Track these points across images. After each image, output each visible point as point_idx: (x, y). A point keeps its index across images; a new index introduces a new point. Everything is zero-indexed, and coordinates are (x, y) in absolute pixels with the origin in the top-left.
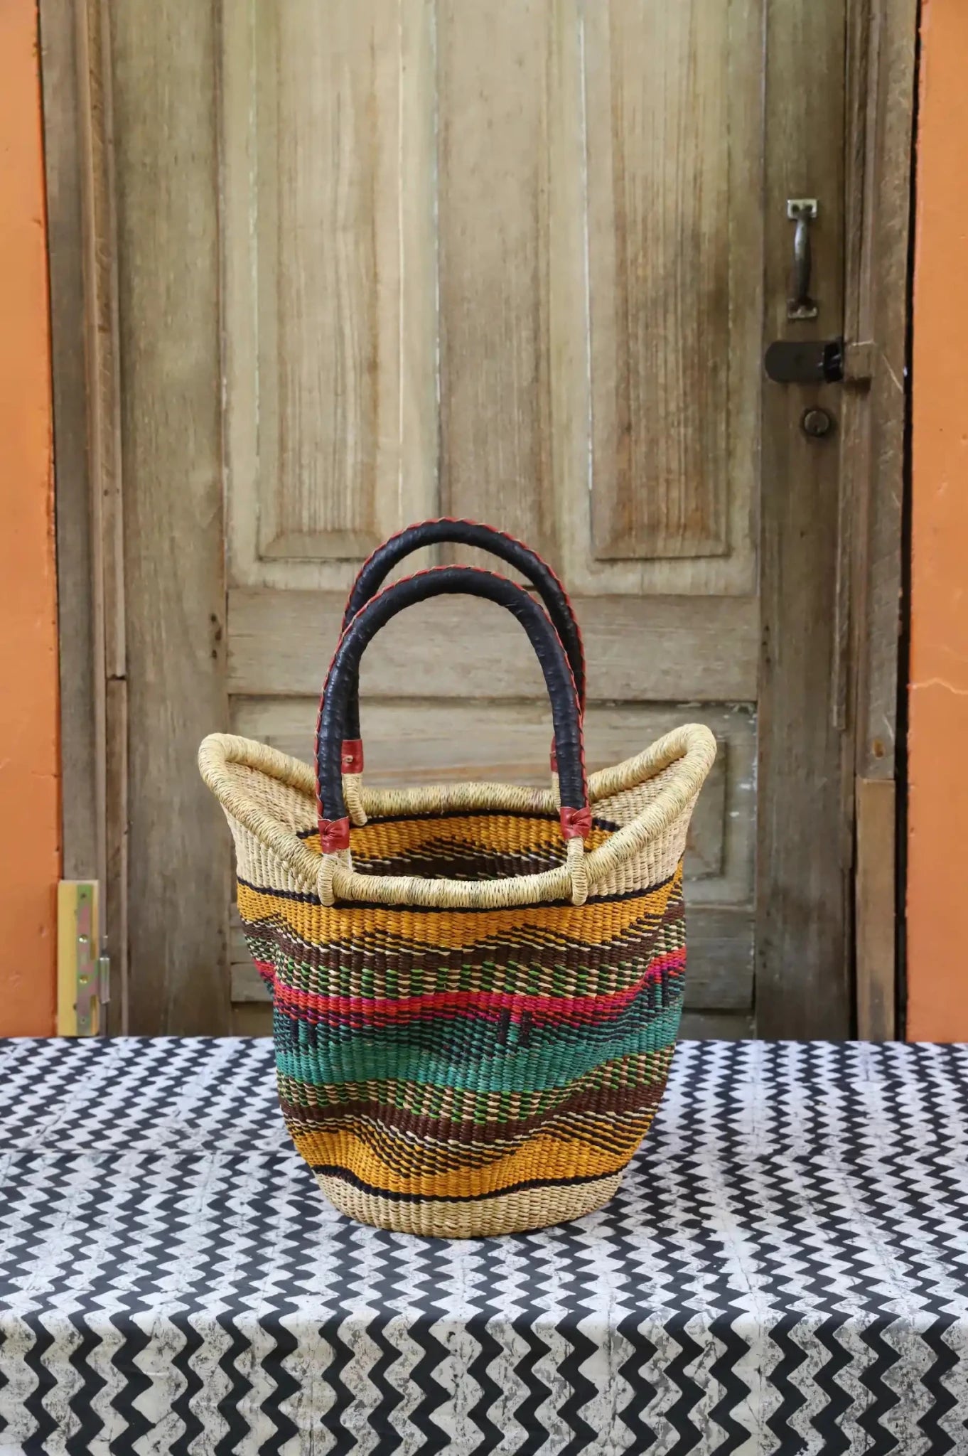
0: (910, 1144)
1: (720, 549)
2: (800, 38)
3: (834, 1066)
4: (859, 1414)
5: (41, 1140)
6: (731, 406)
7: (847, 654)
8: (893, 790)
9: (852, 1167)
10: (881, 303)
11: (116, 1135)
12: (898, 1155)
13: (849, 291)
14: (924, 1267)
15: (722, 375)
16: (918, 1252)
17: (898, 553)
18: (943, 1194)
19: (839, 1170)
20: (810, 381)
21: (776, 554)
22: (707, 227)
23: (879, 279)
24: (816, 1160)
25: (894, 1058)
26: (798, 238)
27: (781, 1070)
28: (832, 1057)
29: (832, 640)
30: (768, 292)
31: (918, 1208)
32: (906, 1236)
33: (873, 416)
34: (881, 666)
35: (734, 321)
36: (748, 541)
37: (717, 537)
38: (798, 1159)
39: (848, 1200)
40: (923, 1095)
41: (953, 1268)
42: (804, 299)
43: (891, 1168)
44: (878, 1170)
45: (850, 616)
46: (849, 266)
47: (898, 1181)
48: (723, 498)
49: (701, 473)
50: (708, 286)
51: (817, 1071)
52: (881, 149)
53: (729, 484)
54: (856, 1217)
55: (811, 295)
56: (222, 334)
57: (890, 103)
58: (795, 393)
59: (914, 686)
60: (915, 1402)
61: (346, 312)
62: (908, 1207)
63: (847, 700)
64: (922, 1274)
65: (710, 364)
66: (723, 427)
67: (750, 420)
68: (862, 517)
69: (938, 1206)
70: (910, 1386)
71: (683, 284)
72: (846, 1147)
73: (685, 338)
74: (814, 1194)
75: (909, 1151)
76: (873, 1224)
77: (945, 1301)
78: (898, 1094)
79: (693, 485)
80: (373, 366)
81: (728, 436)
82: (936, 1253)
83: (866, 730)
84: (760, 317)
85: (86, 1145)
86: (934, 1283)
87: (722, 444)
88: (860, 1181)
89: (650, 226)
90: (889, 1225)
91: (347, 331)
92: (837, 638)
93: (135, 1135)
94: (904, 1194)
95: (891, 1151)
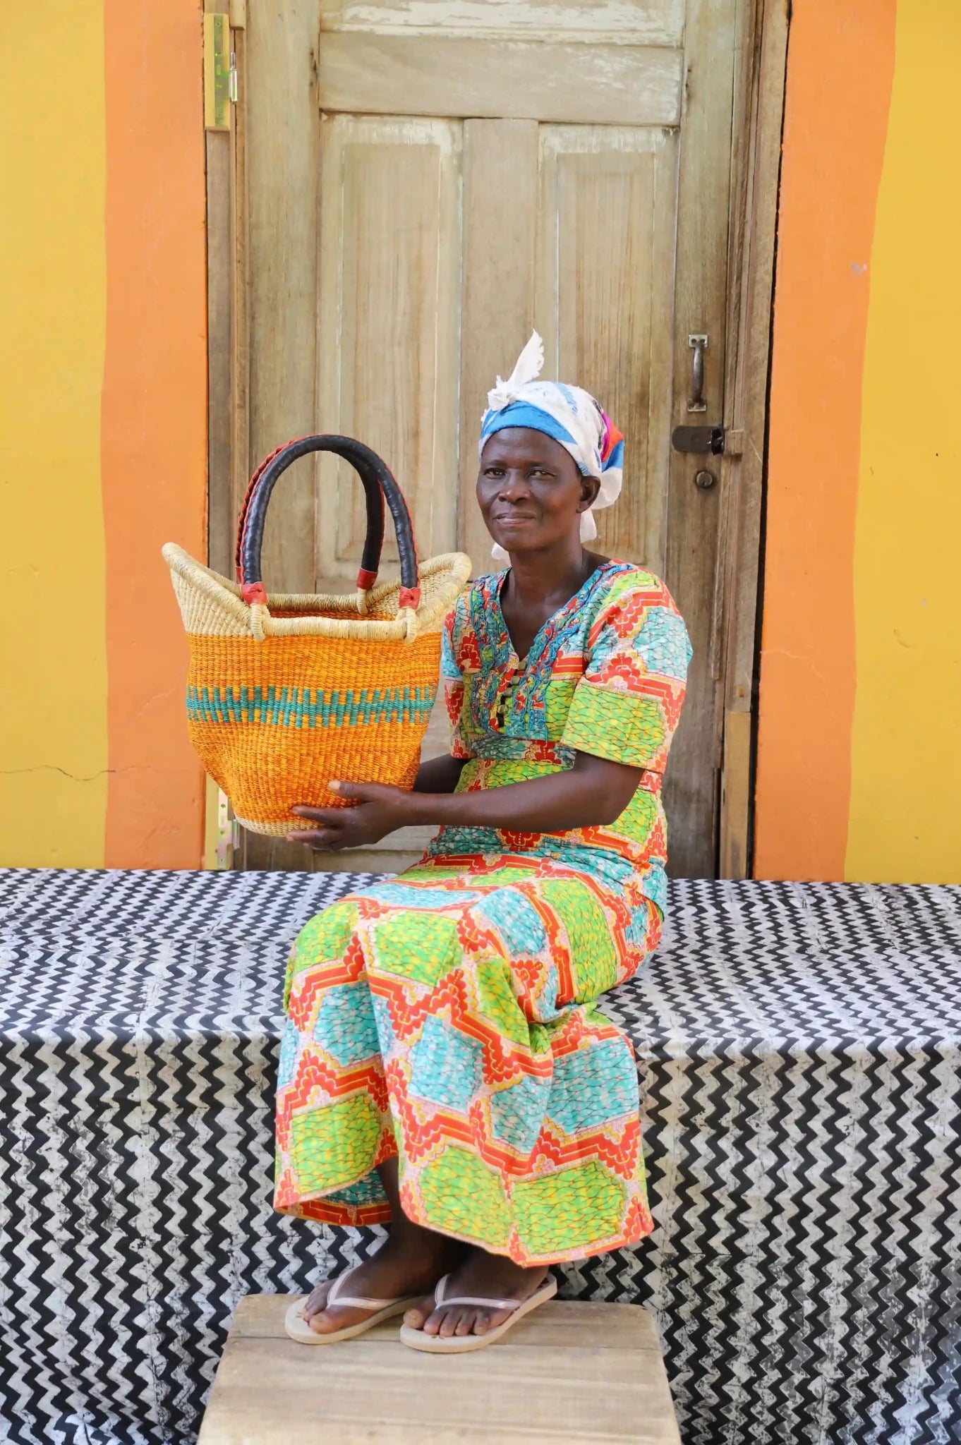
0: (761, 942)
1: (640, 560)
2: (699, 231)
3: (710, 896)
4: (736, 1093)
5: (212, 934)
6: (650, 466)
7: (721, 631)
8: (749, 719)
9: (726, 956)
10: (749, 406)
11: (259, 933)
12: (754, 949)
13: (727, 395)
14: (775, 1013)
15: (644, 447)
16: (770, 1004)
17: (756, 567)
18: (782, 971)
19: (719, 958)
20: (701, 452)
21: (676, 565)
22: (636, 350)
23: (748, 389)
24: (705, 952)
25: (748, 891)
26: (696, 359)
27: (677, 898)
28: (708, 890)
29: (711, 621)
30: (675, 393)
31: (768, 981)
32: (762, 996)
33: (743, 479)
34: (744, 638)
35: (653, 411)
36: (658, 556)
37: (638, 552)
38: (693, 952)
39: (725, 975)
40: (767, 913)
41: (793, 1013)
42: (698, 399)
43: (751, 956)
44: (743, 958)
45: (724, 606)
46: (728, 380)
47: (755, 964)
48: (642, 526)
49: (629, 510)
50: (636, 388)
51: (700, 899)
52: (751, 308)
53: (646, 517)
54: (731, 985)
55: (702, 397)
56: (317, 411)
57: (758, 278)
58: (691, 460)
59: (764, 653)
60: (770, 1086)
61: (399, 398)
62: (761, 979)
63: (720, 659)
64: (774, 1016)
65: (637, 439)
66: (643, 480)
67: (660, 476)
68: (733, 542)
69: (779, 978)
70: (767, 1077)
71: (621, 386)
72: (723, 944)
73: (620, 421)
74: (703, 972)
75: (761, 946)
76: (741, 989)
77: (790, 1032)
78: (751, 913)
79: (624, 517)
80: (416, 434)
81: (647, 486)
82: (781, 1005)
83: (733, 680)
84: (669, 409)
85: (241, 938)
86: (782, 1021)
87: (643, 491)
88: (732, 964)
89: (599, 346)
90: (751, 989)
91: (399, 411)
92: (715, 620)
93: (271, 933)
94: (759, 972)
95: (751, 946)
